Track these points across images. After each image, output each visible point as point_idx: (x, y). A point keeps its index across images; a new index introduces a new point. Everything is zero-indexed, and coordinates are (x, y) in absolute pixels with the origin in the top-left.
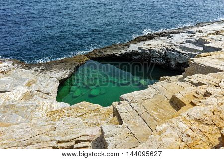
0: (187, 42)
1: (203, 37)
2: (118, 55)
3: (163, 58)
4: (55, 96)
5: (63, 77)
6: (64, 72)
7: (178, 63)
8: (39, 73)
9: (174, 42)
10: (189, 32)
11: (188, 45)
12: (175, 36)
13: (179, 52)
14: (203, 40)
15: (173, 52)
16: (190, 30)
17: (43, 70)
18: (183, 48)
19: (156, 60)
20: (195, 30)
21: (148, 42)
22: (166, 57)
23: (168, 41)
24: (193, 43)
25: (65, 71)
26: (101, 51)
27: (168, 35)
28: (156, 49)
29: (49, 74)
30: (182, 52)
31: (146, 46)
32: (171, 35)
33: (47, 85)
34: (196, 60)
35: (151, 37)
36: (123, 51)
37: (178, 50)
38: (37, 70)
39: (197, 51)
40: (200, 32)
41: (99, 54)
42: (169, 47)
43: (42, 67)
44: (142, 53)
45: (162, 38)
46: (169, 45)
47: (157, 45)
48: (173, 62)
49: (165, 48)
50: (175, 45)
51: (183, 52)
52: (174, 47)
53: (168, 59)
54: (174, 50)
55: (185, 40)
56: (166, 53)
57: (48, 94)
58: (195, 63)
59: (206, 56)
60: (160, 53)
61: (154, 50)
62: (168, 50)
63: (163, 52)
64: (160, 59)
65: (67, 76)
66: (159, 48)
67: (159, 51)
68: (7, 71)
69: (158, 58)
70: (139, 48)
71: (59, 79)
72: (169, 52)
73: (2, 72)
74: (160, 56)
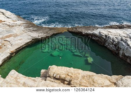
2: (83, 33)
3: (115, 45)
5: (37, 37)
8: (29, 31)
13: (129, 45)
15: (124, 44)
17: (33, 30)
19: (108, 45)
22: (117, 45)
28: (111, 37)
31: (105, 32)
42: (124, 38)
44: (100, 37)
46: (126, 36)
47: (116, 33)
49: (120, 37)
50: (130, 38)
52: (128, 39)
54: (126, 42)
56: (118, 43)
60: (113, 40)
61: (109, 37)
62: (122, 40)
63: (117, 41)
64: (111, 46)
65: (40, 37)
66: (115, 36)
67: (113, 39)
68: (13, 26)
69: (111, 44)
70: (100, 33)
71: (33, 38)
72: (122, 42)
73: (9, 26)
74: (113, 44)
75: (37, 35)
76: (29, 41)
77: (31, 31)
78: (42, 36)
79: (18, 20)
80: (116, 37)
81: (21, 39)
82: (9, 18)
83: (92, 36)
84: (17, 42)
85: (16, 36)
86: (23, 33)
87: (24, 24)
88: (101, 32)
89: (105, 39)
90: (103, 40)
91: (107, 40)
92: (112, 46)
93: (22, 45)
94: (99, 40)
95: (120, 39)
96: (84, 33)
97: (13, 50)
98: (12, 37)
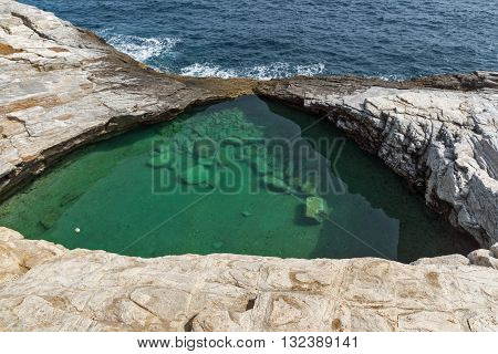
2: (307, 103)
5: (130, 112)
19: (390, 152)
44: (363, 119)
49: (438, 125)
56: (427, 145)
60: (409, 137)
61: (394, 122)
62: (442, 136)
63: (422, 138)
65: (142, 112)
66: (420, 119)
67: (408, 130)
68: (51, 68)
69: (399, 151)
70: (365, 103)
71: (115, 115)
73: (36, 66)
74: (405, 148)
75: (129, 103)
76: (96, 123)
77: (113, 88)
78: (149, 108)
79: (80, 47)
80: (421, 125)
81: (70, 116)
82: (47, 37)
83: (336, 115)
84: (49, 126)
85: (52, 102)
86: (84, 93)
87: (96, 60)
88: (369, 99)
89: (380, 130)
90: (375, 133)
91: (387, 134)
92: (404, 158)
93: (68, 136)
94: (359, 133)
95: (435, 133)
96: (309, 102)
97: (31, 154)
98: (39, 108)
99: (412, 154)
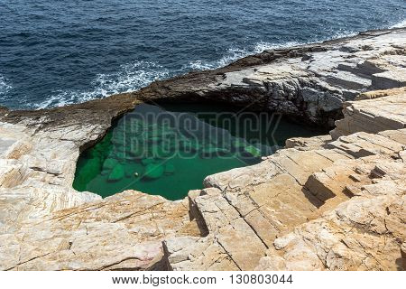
0: (341, 68)
1: (373, 58)
4: (70, 178)
5: (88, 138)
6: (89, 130)
7: (322, 111)
8: (37, 131)
9: (314, 68)
10: (344, 49)
11: (342, 75)
12: (316, 55)
13: (325, 90)
14: (373, 65)
15: (313, 90)
16: (348, 45)
17: (46, 124)
18: (332, 81)
19: (279, 104)
20: (357, 45)
21: (262, 69)
22: (298, 99)
23: (304, 65)
24: (353, 71)
25: (93, 127)
26: (167, 85)
27: (304, 54)
28: (280, 82)
29: (59, 132)
30: (330, 88)
31: (257, 75)
32: (308, 54)
33: (55, 156)
34: (358, 105)
35: (268, 58)
36: (213, 86)
37: (324, 84)
38: (34, 125)
39: (360, 86)
40: (366, 48)
41: (163, 91)
42: (304, 79)
43: (43, 119)
44: (252, 90)
45: (291, 60)
46: (305, 74)
47: (281, 73)
48: (312, 110)
49: (296, 80)
50: (317, 75)
51: (333, 88)
52: (314, 78)
53: (302, 102)
54: (314, 85)
55: (336, 66)
56: (298, 91)
57: (56, 175)
58: (355, 112)
59: (377, 97)
60: (286, 90)
61: (274, 85)
62: (303, 84)
63: (294, 89)
64: (286, 103)
66: (285, 80)
67: (284, 87)
69: (284, 100)
70: (245, 80)
71: (80, 144)
72: (305, 88)
74: (287, 98)
78: (96, 132)
80: (288, 83)
88: (248, 78)
89: (265, 93)
90: (262, 96)
91: (272, 94)
94: (250, 100)
95: (298, 84)
96: (202, 92)
99: (293, 100)
